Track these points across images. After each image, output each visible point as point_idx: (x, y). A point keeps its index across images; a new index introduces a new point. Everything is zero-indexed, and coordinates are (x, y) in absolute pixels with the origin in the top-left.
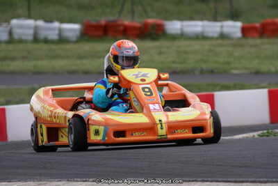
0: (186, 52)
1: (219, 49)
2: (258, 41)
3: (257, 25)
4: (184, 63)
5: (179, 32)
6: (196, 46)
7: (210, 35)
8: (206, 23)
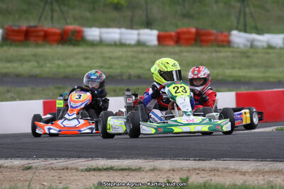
0: (110, 58)
1: (142, 56)
2: (177, 49)
3: (173, 34)
4: (112, 68)
5: (98, 38)
6: (119, 52)
7: (128, 42)
8: (123, 30)
